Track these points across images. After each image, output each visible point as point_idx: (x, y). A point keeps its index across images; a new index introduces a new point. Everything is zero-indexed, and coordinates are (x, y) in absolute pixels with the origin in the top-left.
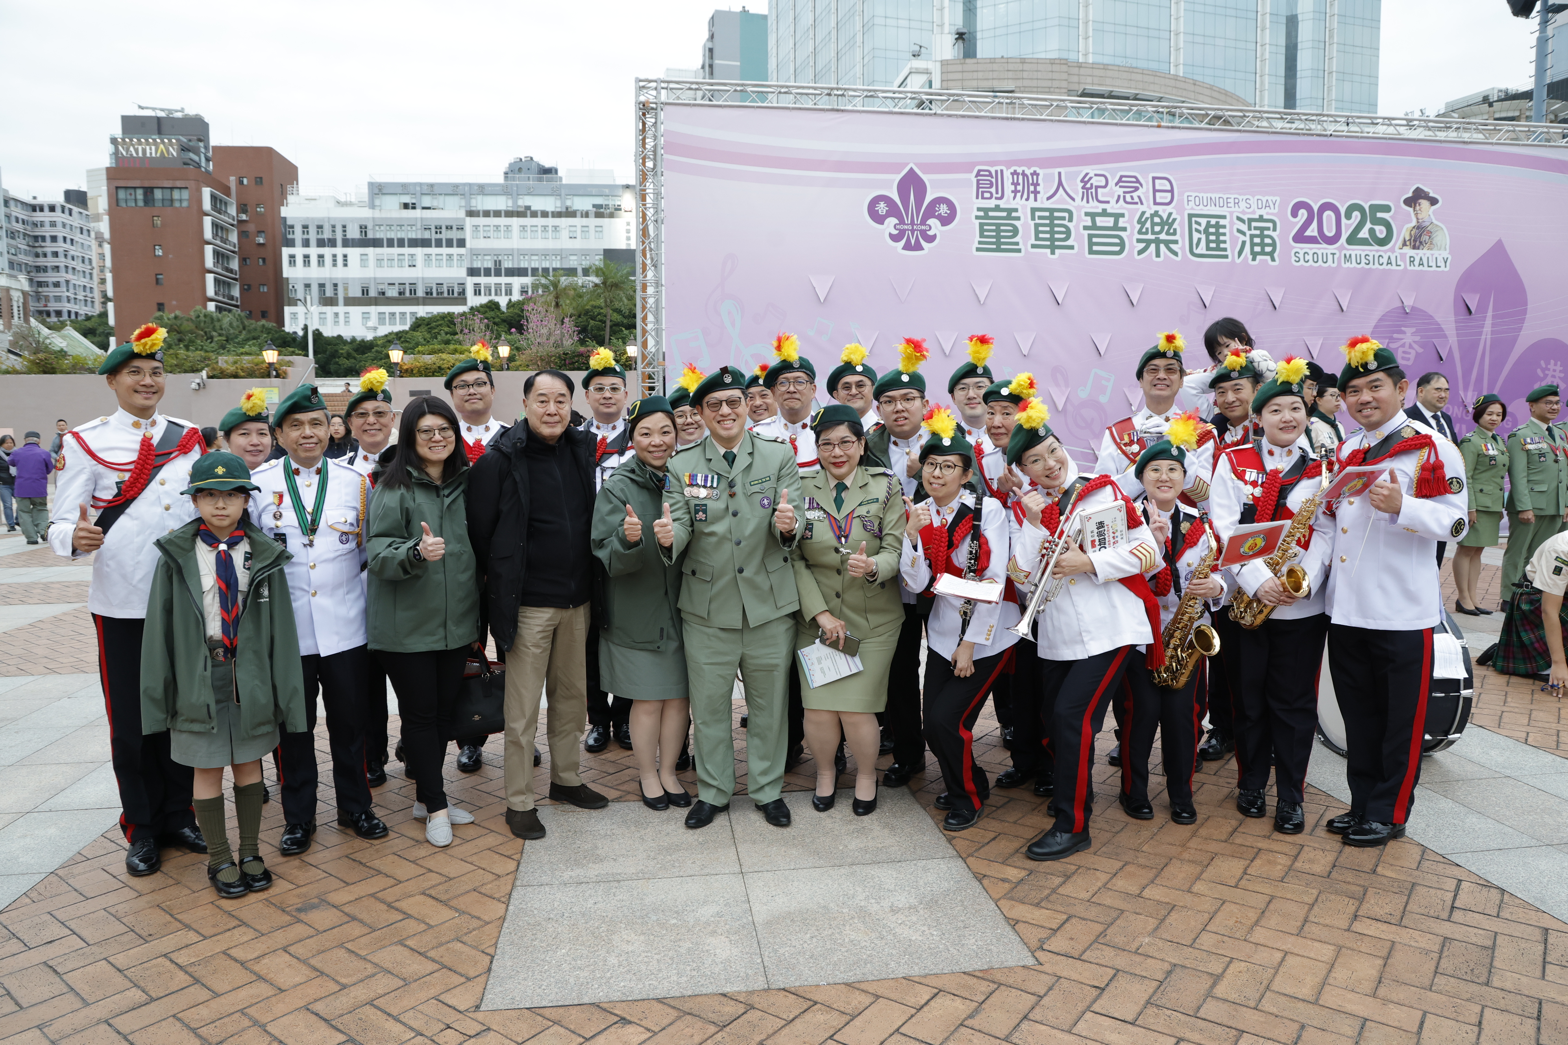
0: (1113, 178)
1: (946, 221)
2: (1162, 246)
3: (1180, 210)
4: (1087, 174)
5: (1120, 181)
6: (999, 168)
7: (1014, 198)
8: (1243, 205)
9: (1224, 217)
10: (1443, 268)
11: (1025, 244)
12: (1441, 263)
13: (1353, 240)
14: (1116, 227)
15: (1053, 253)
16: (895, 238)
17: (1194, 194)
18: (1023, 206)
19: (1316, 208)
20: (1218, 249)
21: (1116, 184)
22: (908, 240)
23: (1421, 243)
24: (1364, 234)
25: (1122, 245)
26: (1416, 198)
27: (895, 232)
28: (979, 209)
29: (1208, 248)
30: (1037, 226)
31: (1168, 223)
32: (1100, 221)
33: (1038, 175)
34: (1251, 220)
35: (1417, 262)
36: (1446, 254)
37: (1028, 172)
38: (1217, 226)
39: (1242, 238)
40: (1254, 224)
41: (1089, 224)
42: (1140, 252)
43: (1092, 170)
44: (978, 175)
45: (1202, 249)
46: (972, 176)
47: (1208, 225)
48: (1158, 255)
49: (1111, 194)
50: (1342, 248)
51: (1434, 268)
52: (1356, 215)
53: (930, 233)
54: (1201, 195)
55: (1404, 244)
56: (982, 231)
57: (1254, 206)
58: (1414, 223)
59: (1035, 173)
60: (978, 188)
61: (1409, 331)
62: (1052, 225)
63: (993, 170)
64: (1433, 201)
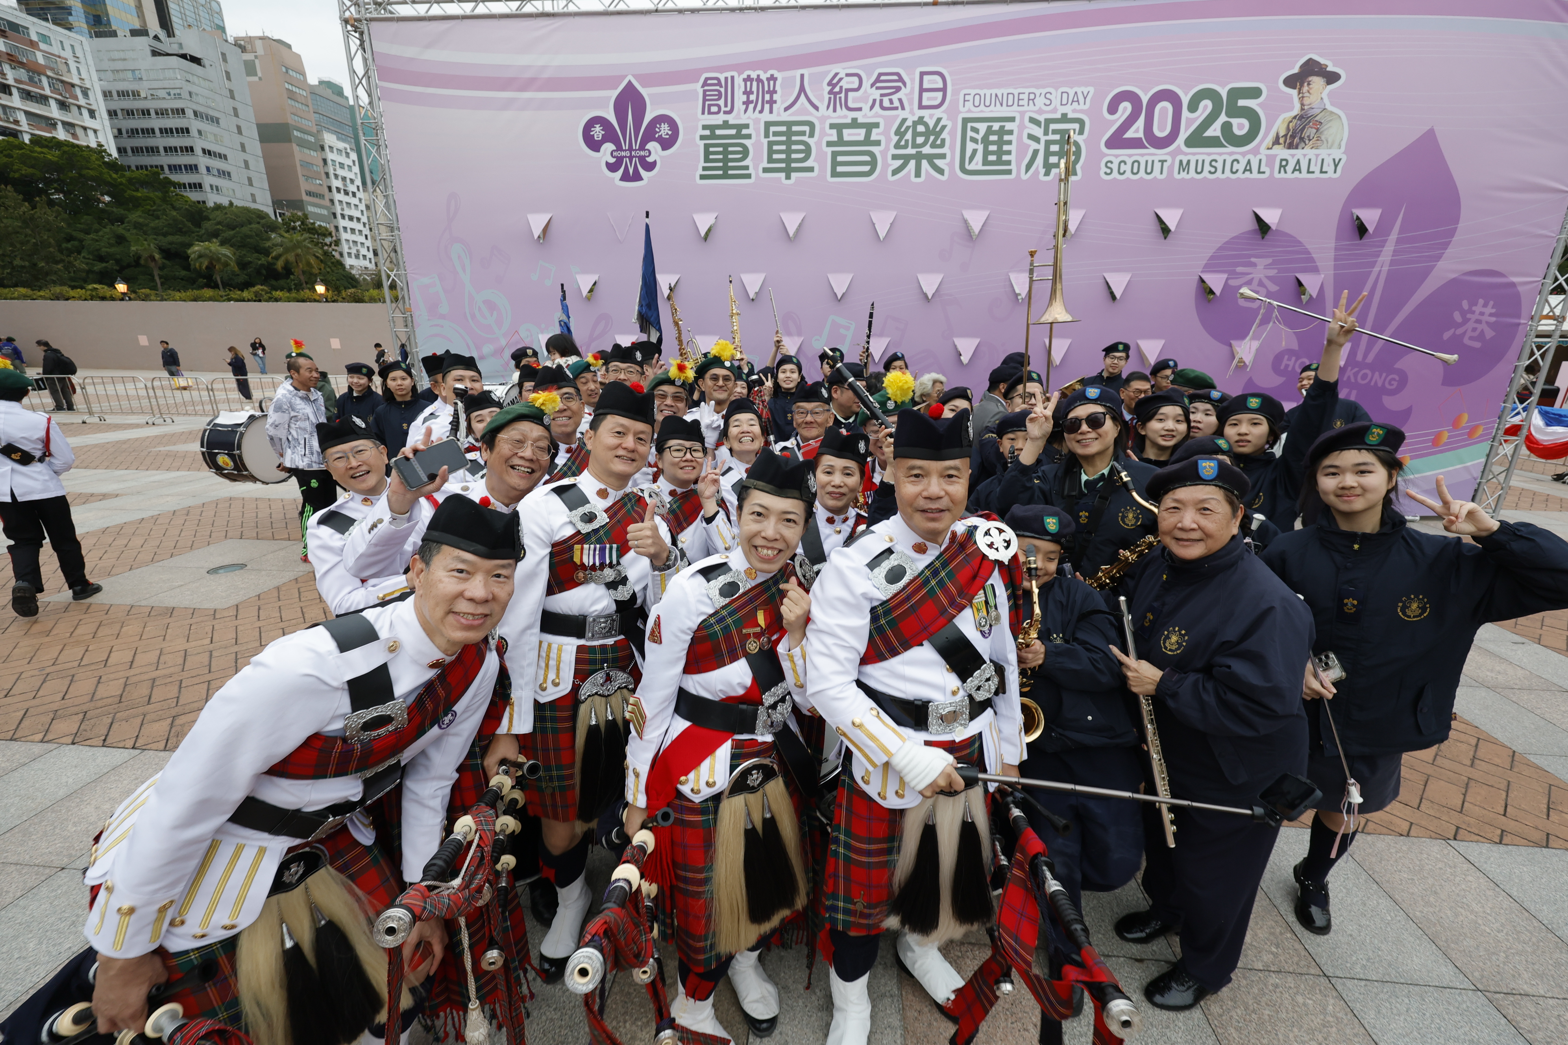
0: (869, 76)
1: (667, 144)
2: (925, 163)
3: (953, 113)
4: (836, 74)
5: (878, 80)
6: (729, 74)
7: (746, 111)
8: (1040, 101)
9: (1012, 119)
10: (1331, 174)
11: (756, 168)
12: (1329, 167)
13: (1197, 140)
14: (867, 141)
15: (788, 177)
16: (612, 168)
17: (973, 92)
18: (755, 119)
19: (1145, 99)
20: (999, 162)
21: (872, 86)
22: (626, 168)
23: (1302, 139)
24: (1214, 130)
25: (873, 163)
26: (1305, 74)
27: (612, 160)
28: (705, 127)
29: (985, 162)
30: (771, 144)
31: (934, 133)
32: (848, 135)
33: (775, 79)
34: (1048, 122)
35: (1289, 168)
36: (1337, 153)
37: (764, 77)
38: (1002, 132)
39: (1034, 145)
40: (1053, 126)
41: (834, 138)
42: (895, 172)
43: (841, 69)
44: (705, 84)
45: (977, 164)
46: (698, 87)
47: (989, 132)
48: (918, 174)
49: (864, 99)
50: (1178, 151)
51: (1317, 174)
52: (1206, 105)
53: (650, 160)
54: (982, 93)
55: (1276, 142)
56: (707, 153)
57: (1056, 102)
58: (1296, 110)
59: (773, 78)
60: (704, 100)
61: (1261, 263)
62: (789, 143)
63: (722, 77)
64: (1332, 78)
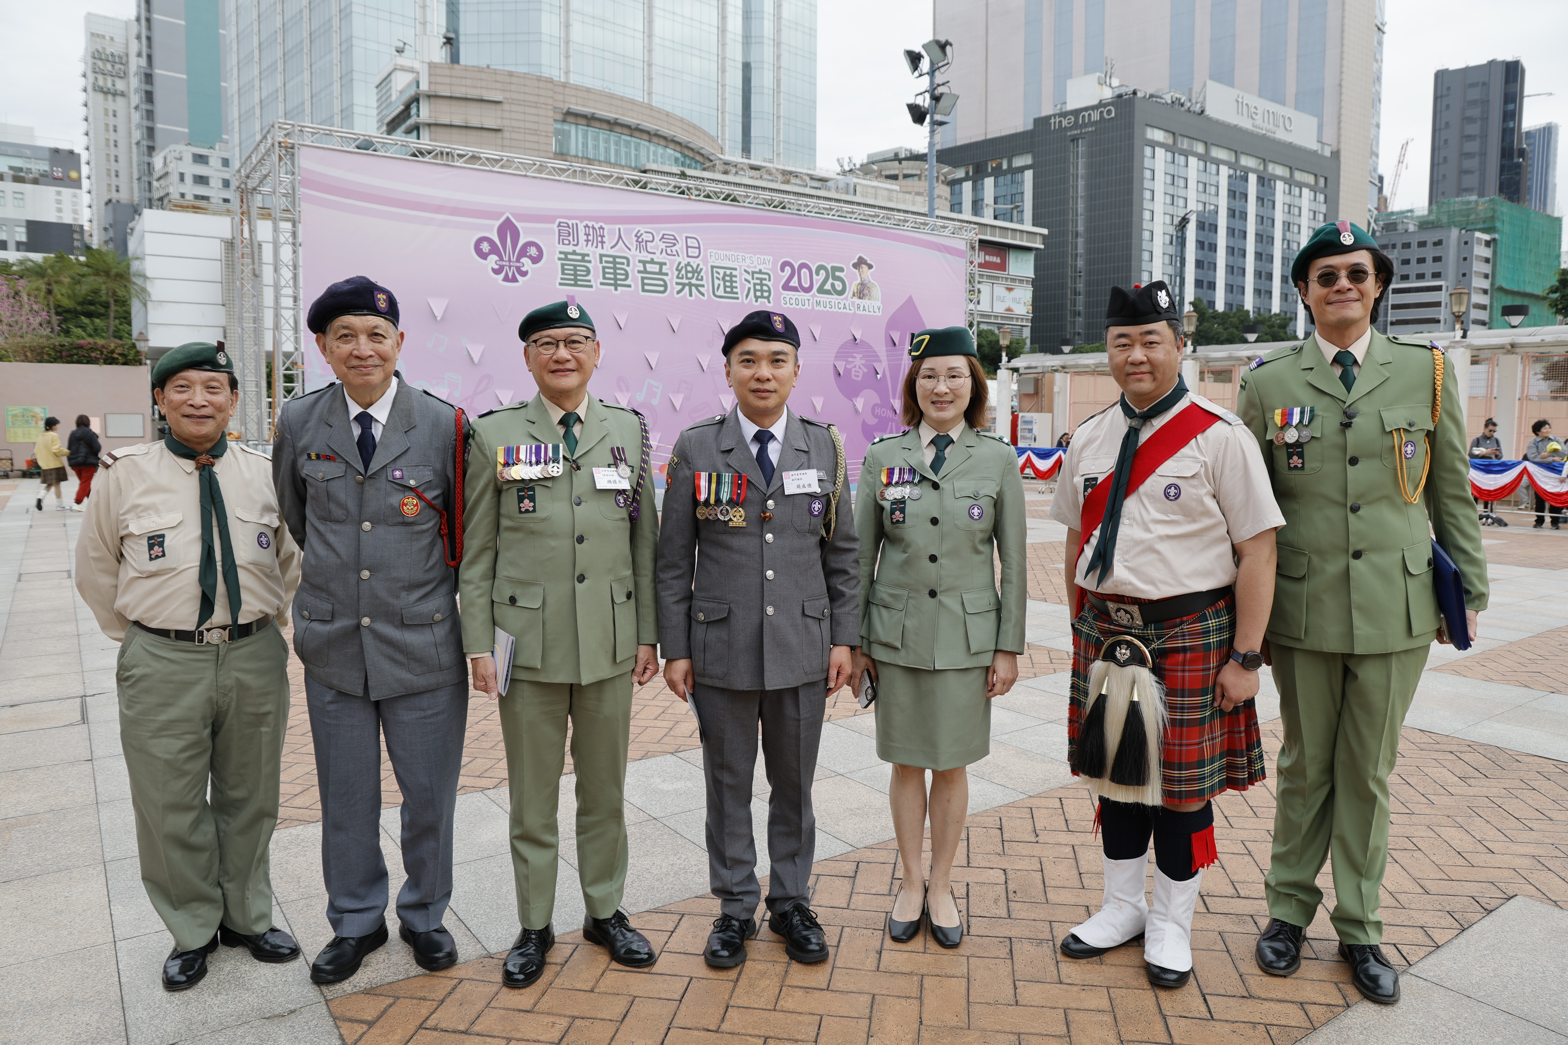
0: (658, 235)
1: (536, 260)
2: (693, 288)
3: (705, 262)
4: (639, 231)
5: (663, 238)
6: (574, 222)
7: (587, 245)
8: (748, 261)
9: (735, 269)
10: (877, 313)
11: (596, 282)
13: (821, 290)
14: (660, 273)
15: (616, 289)
16: (497, 272)
17: (715, 252)
18: (593, 252)
19: (796, 267)
20: (732, 292)
21: (660, 240)
22: (507, 274)
23: (864, 295)
24: (828, 286)
25: (665, 286)
26: (860, 263)
27: (496, 267)
28: (561, 253)
29: (725, 292)
30: (604, 268)
31: (696, 272)
32: (650, 267)
33: (603, 229)
34: (753, 273)
36: (879, 304)
37: (597, 226)
38: (731, 276)
39: (748, 285)
40: (756, 276)
41: (642, 269)
42: (678, 292)
43: (642, 228)
44: (559, 226)
45: (721, 292)
46: (555, 227)
47: (725, 275)
48: (691, 295)
49: (657, 247)
50: (813, 296)
51: (872, 313)
52: (822, 273)
53: (523, 269)
54: (719, 252)
55: (854, 295)
56: (563, 270)
57: (755, 263)
58: (859, 281)
59: (601, 228)
60: (559, 236)
61: (858, 356)
62: (615, 268)
63: (570, 223)
64: (870, 267)
